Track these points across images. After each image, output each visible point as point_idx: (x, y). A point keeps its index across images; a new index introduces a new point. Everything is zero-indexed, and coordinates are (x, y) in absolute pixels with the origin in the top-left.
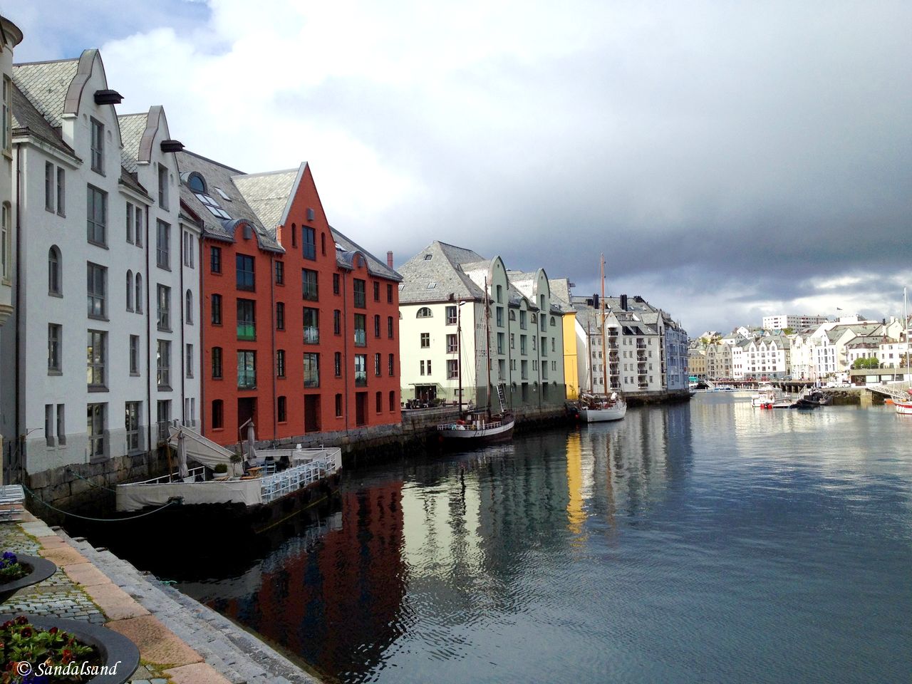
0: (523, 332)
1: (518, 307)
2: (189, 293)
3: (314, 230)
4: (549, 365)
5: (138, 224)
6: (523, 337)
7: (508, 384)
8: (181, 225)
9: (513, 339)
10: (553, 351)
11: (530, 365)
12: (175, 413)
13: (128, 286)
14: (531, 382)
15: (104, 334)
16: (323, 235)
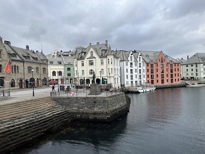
2: (144, 69)
3: (163, 59)
5: (136, 64)
8: (143, 62)
12: (142, 82)
13: (135, 70)
15: (132, 75)
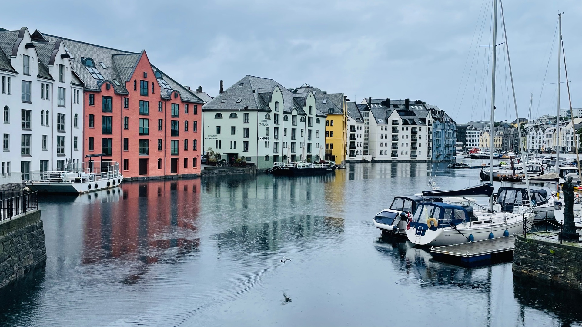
0: (294, 127)
1: (290, 113)
2: (76, 115)
3: (148, 82)
4: (313, 146)
5: (48, 91)
6: (293, 130)
7: (280, 154)
8: (72, 87)
9: (285, 131)
10: (317, 137)
11: (298, 146)
13: (42, 116)
14: (298, 154)
15: (29, 136)
16: (153, 84)
